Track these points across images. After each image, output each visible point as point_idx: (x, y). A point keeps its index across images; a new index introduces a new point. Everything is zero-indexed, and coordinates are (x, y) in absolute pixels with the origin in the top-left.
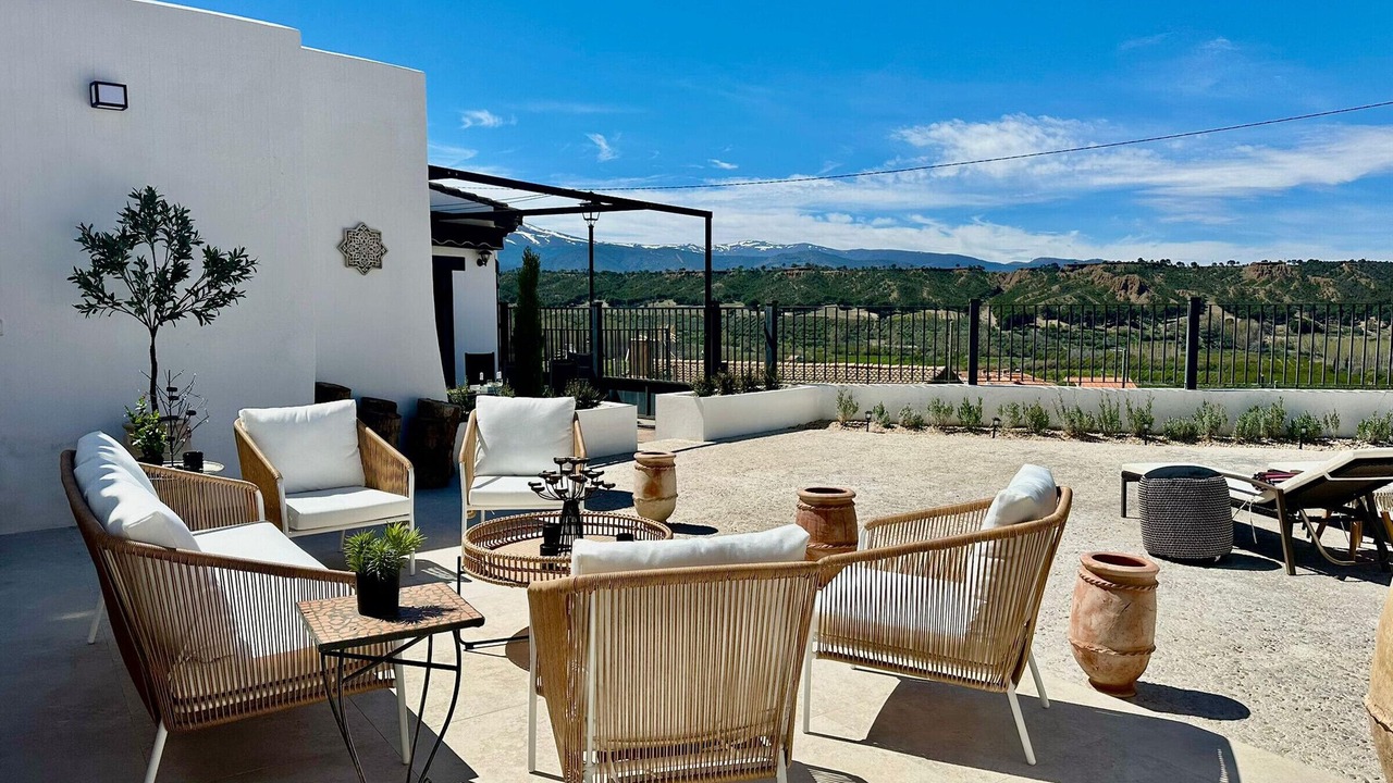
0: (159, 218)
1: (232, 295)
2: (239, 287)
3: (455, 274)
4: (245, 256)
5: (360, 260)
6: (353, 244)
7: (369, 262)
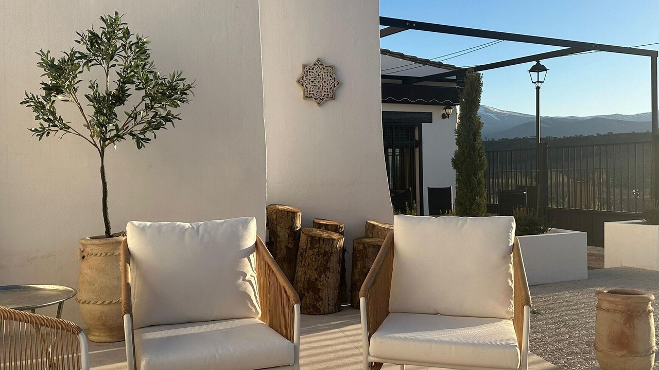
0: (119, 43)
1: (168, 118)
2: (174, 111)
3: (425, 126)
4: (183, 79)
5: (315, 93)
6: (309, 77)
7: (323, 93)
